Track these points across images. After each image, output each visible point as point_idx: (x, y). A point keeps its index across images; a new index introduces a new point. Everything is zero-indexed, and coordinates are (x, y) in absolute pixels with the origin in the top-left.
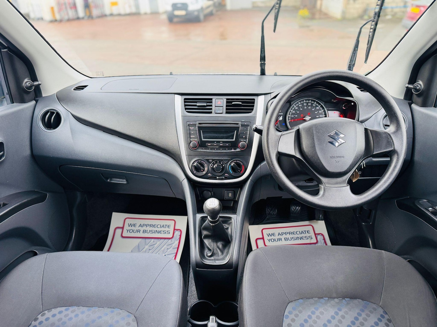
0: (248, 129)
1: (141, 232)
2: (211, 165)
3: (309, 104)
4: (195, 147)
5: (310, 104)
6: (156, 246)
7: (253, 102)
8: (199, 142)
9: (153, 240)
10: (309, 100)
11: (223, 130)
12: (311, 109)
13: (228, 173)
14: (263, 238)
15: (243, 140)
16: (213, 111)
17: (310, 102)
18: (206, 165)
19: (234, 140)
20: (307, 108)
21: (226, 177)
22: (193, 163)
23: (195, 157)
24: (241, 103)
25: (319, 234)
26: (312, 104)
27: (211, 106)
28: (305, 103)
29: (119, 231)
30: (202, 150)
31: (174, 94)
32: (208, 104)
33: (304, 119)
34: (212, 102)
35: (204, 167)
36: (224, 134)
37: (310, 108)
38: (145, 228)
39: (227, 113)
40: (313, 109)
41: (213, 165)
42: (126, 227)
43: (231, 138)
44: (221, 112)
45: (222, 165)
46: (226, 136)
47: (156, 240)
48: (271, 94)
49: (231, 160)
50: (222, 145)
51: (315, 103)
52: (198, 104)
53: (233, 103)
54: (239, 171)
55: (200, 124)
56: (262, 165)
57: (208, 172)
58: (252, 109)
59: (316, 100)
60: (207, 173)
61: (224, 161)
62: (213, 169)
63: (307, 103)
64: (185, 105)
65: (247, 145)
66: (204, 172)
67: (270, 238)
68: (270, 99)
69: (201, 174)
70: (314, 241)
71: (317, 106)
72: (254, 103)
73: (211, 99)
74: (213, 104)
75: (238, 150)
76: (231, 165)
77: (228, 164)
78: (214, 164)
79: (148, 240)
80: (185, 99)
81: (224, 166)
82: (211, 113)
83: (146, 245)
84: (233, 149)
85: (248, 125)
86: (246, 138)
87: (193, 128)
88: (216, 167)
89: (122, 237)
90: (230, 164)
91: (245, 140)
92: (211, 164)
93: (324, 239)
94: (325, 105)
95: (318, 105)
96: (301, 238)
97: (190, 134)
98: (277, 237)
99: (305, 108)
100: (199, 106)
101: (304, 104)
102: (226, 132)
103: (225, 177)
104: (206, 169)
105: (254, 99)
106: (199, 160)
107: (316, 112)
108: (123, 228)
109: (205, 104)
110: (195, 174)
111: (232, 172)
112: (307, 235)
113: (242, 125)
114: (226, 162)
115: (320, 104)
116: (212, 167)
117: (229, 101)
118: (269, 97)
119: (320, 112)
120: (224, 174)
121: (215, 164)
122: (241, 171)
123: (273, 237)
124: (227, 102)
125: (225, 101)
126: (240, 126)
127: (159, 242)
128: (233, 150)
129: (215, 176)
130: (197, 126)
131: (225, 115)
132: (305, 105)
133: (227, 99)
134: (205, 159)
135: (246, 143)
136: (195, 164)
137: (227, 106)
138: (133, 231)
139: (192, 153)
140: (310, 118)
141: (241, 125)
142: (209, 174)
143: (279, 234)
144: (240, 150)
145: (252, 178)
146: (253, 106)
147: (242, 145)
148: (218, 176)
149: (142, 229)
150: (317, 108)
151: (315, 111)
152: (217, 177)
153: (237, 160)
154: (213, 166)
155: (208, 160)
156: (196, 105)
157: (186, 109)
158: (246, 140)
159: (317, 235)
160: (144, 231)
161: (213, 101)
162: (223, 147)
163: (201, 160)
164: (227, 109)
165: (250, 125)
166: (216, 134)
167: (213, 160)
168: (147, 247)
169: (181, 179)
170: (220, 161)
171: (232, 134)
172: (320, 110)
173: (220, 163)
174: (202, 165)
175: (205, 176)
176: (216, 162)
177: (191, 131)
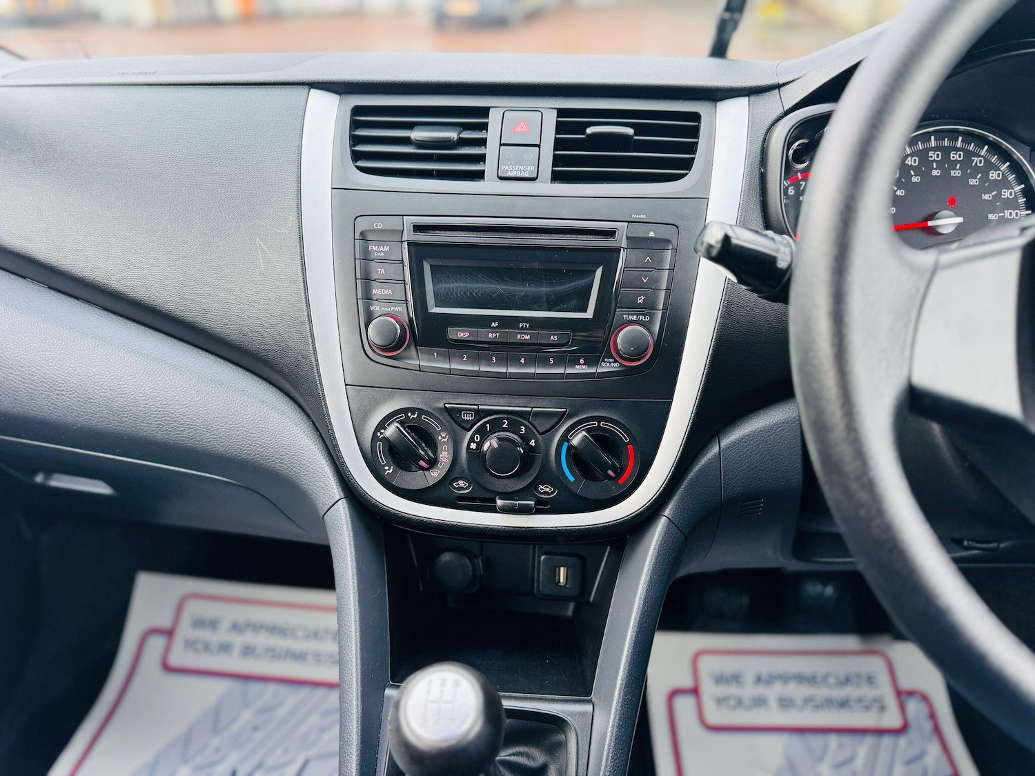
0: (661, 261)
1: (236, 651)
2: (472, 440)
3: (954, 156)
4: (393, 347)
5: (957, 157)
6: (281, 712)
7: (690, 127)
8: (411, 320)
9: (271, 688)
10: (953, 135)
11: (536, 265)
12: (966, 176)
13: (556, 480)
14: (695, 691)
15: (634, 318)
16: (489, 167)
17: (959, 144)
18: (443, 438)
19: (589, 314)
20: (946, 173)
21: (544, 502)
22: (382, 425)
23: (391, 397)
24: (630, 131)
25: (911, 693)
26: (969, 155)
27: (482, 142)
28: (934, 149)
29: (156, 645)
30: (429, 361)
31: (306, 89)
32: (467, 135)
33: (930, 223)
34: (484, 127)
35: (432, 444)
36: (539, 284)
37: (955, 173)
38: (249, 638)
39: (557, 177)
40: (972, 182)
41: (477, 438)
42: (185, 631)
43: (573, 303)
44: (529, 171)
45: (526, 440)
46: (548, 296)
47: (282, 690)
48: (783, 89)
49: (571, 416)
50: (527, 337)
51: (983, 152)
52: (416, 135)
53: (590, 130)
54: (610, 472)
55: (418, 228)
56: (729, 447)
57: (455, 475)
58: (688, 165)
59: (992, 137)
60: (448, 479)
61: (536, 423)
62: (476, 456)
63: (946, 151)
64: (355, 140)
65: (657, 344)
66: (435, 475)
67: (723, 690)
68: (780, 111)
69: (418, 480)
70: (892, 719)
71: (990, 166)
72: (695, 132)
73: (484, 112)
74: (492, 135)
75: (608, 366)
76: (568, 441)
77: (553, 436)
78: (484, 434)
79: (254, 688)
80: (357, 110)
81: (532, 443)
82: (479, 176)
83: (246, 704)
84: (582, 361)
85: (661, 243)
86: (650, 307)
87: (387, 249)
88: (493, 451)
89: (167, 668)
90: (565, 438)
91: (647, 318)
92: (470, 433)
93: (933, 716)
94: (1030, 162)
95: (998, 163)
96: (843, 704)
97: (367, 279)
98: (748, 690)
99: (935, 173)
100: (422, 144)
101: (930, 153)
102: (552, 275)
103: (540, 502)
104: (445, 456)
105: (696, 117)
106: (413, 410)
107: (986, 197)
108: (170, 633)
109: (453, 135)
110: (388, 479)
111: (572, 479)
112: (866, 692)
113: (634, 242)
114: (543, 425)
115: (1005, 156)
116: (473, 446)
117: (567, 124)
118: (772, 105)
119: (1006, 194)
120: (534, 485)
121: (493, 431)
122: (619, 472)
123: (733, 690)
124: (560, 128)
125: (551, 120)
126: (624, 244)
127: (293, 697)
128: (581, 369)
129: (488, 495)
130: (405, 238)
131: (545, 186)
132: (935, 157)
133: (561, 112)
134: (441, 405)
135: (648, 330)
136: (390, 431)
137: (558, 144)
138: (206, 647)
139: (380, 372)
140: (960, 220)
141: (628, 238)
142: (461, 483)
143: (759, 680)
144: (615, 365)
145: (676, 513)
146: (692, 148)
147: (632, 341)
148: (505, 496)
149: (238, 640)
150: (993, 175)
151: (981, 189)
152: (499, 502)
153: (599, 419)
154: (480, 445)
155: (453, 414)
156: (406, 141)
157: (356, 156)
158: (652, 316)
159: (904, 698)
160: (248, 651)
161: (494, 120)
162: (535, 352)
163: (421, 412)
164: (557, 161)
165: (675, 241)
166: (501, 280)
167: (480, 414)
168: (247, 716)
169: (322, 504)
170: (515, 420)
171: (582, 282)
172: (1004, 183)
173: (513, 427)
174: (428, 438)
175: (441, 492)
176: (496, 426)
177: (373, 264)
